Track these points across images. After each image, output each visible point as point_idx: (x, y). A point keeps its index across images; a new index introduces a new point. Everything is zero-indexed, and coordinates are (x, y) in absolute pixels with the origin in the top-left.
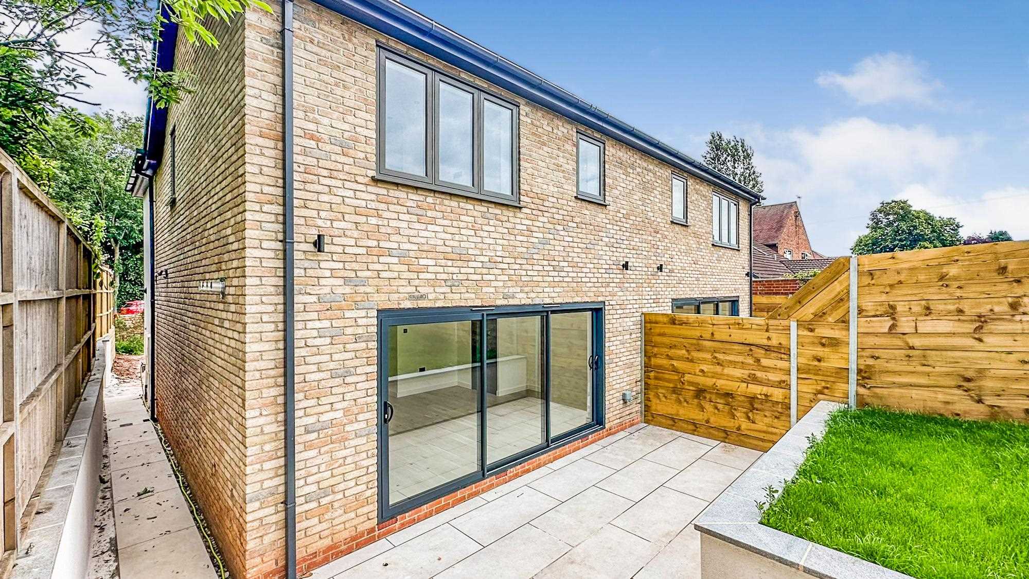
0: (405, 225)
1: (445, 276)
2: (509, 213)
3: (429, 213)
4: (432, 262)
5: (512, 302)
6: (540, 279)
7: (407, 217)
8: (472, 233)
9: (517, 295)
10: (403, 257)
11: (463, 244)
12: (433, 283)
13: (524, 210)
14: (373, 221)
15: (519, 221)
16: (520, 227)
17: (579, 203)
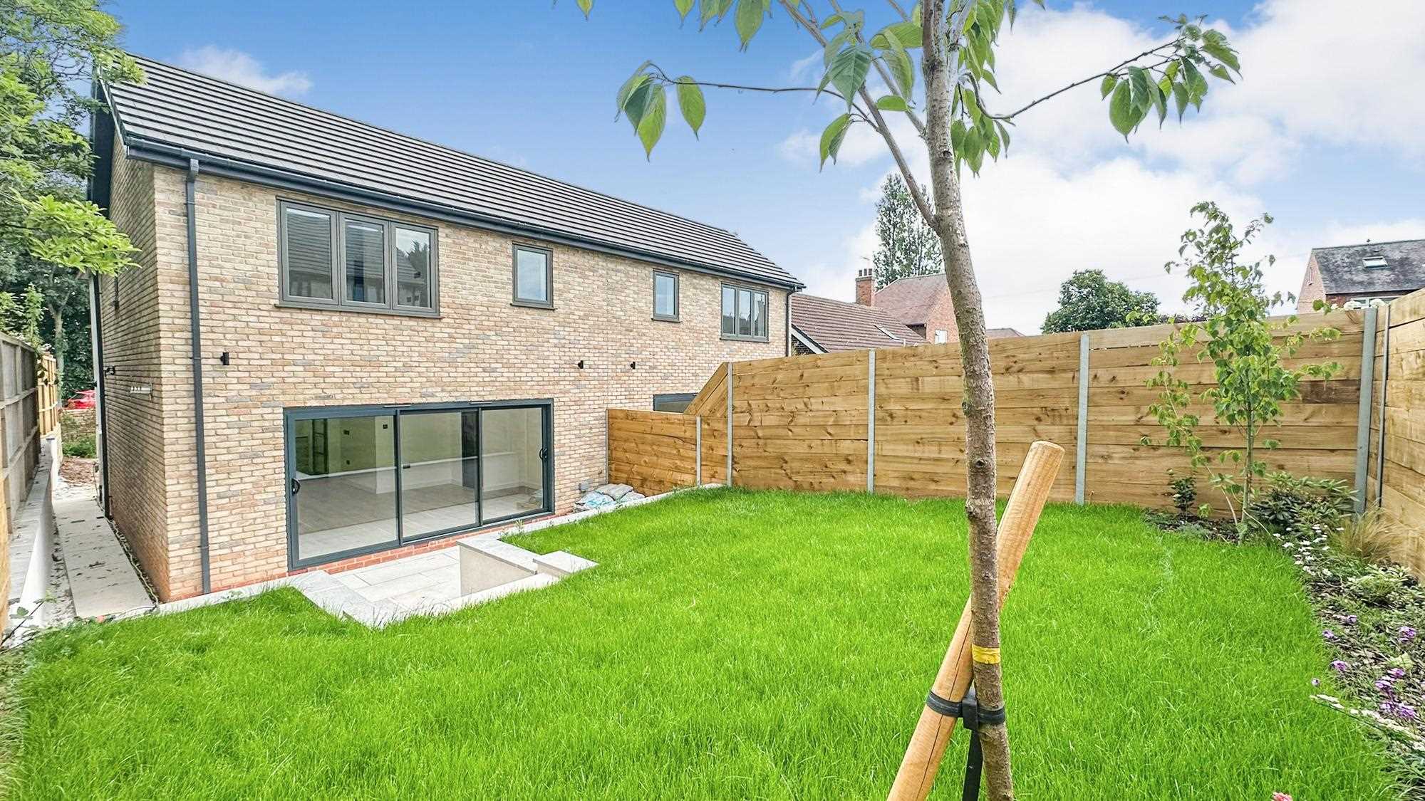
0: (309, 340)
1: (354, 380)
2: (428, 324)
3: (335, 330)
4: (339, 369)
5: (431, 400)
6: (466, 379)
7: (311, 334)
8: (384, 343)
9: (437, 394)
10: (307, 365)
11: (372, 353)
12: (341, 386)
13: (444, 320)
14: (277, 339)
15: (438, 330)
16: (441, 335)
17: (516, 310)
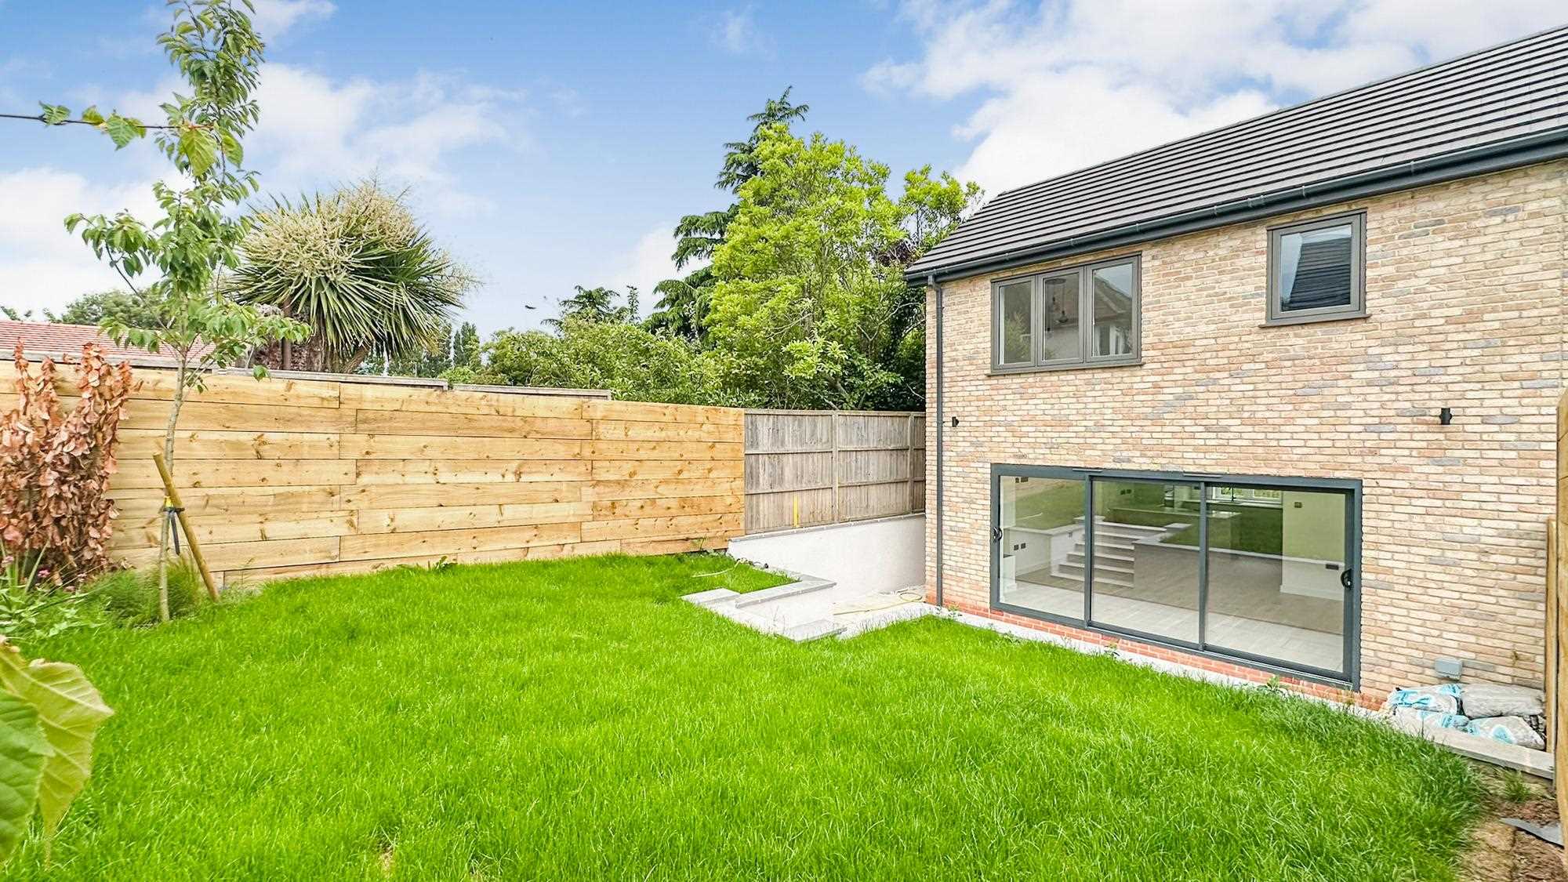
0: (1010, 403)
1: (1044, 440)
2: (1126, 373)
3: (1030, 391)
4: (1033, 429)
6: (1175, 442)
7: (1011, 397)
8: (1075, 400)
9: (1135, 460)
10: (1008, 425)
11: (1062, 412)
12: (1033, 446)
13: (1146, 367)
14: (988, 403)
15: (1138, 379)
16: (1142, 386)
17: (1273, 332)
